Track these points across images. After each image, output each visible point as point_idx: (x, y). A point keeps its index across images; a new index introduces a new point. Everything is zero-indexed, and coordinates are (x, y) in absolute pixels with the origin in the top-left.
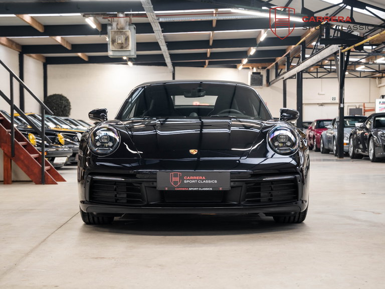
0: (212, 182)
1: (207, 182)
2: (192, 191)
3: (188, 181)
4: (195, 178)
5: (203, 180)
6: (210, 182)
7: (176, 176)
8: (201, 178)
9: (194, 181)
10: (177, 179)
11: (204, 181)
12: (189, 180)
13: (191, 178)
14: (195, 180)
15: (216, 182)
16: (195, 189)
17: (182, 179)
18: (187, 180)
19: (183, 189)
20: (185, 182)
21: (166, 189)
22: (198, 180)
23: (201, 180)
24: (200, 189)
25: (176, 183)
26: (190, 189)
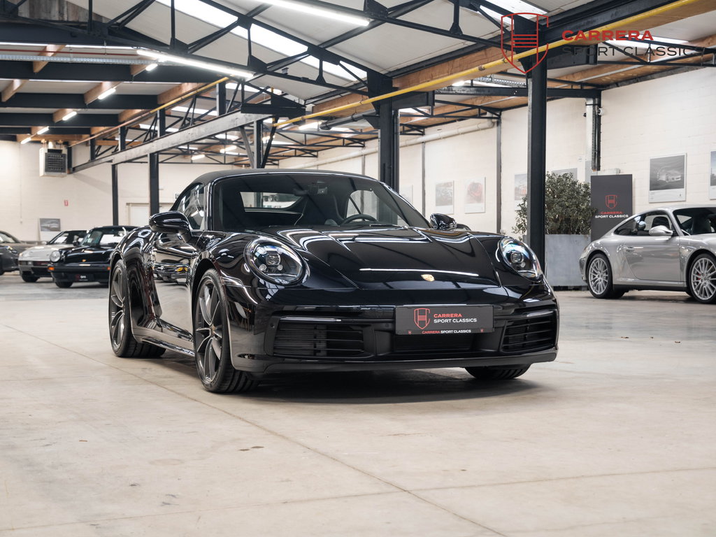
0: (470, 320)
1: (464, 320)
2: (445, 334)
3: (439, 321)
4: (448, 315)
5: (458, 319)
6: (468, 320)
7: (422, 313)
8: (456, 315)
9: (446, 321)
10: (425, 318)
11: (461, 321)
12: (441, 318)
13: (444, 315)
14: (448, 318)
15: (475, 320)
16: (449, 332)
17: (431, 317)
18: (437, 319)
19: (433, 332)
20: (435, 321)
21: (410, 333)
22: (452, 318)
23: (456, 318)
24: (456, 332)
25: (422, 323)
26: (442, 332)
